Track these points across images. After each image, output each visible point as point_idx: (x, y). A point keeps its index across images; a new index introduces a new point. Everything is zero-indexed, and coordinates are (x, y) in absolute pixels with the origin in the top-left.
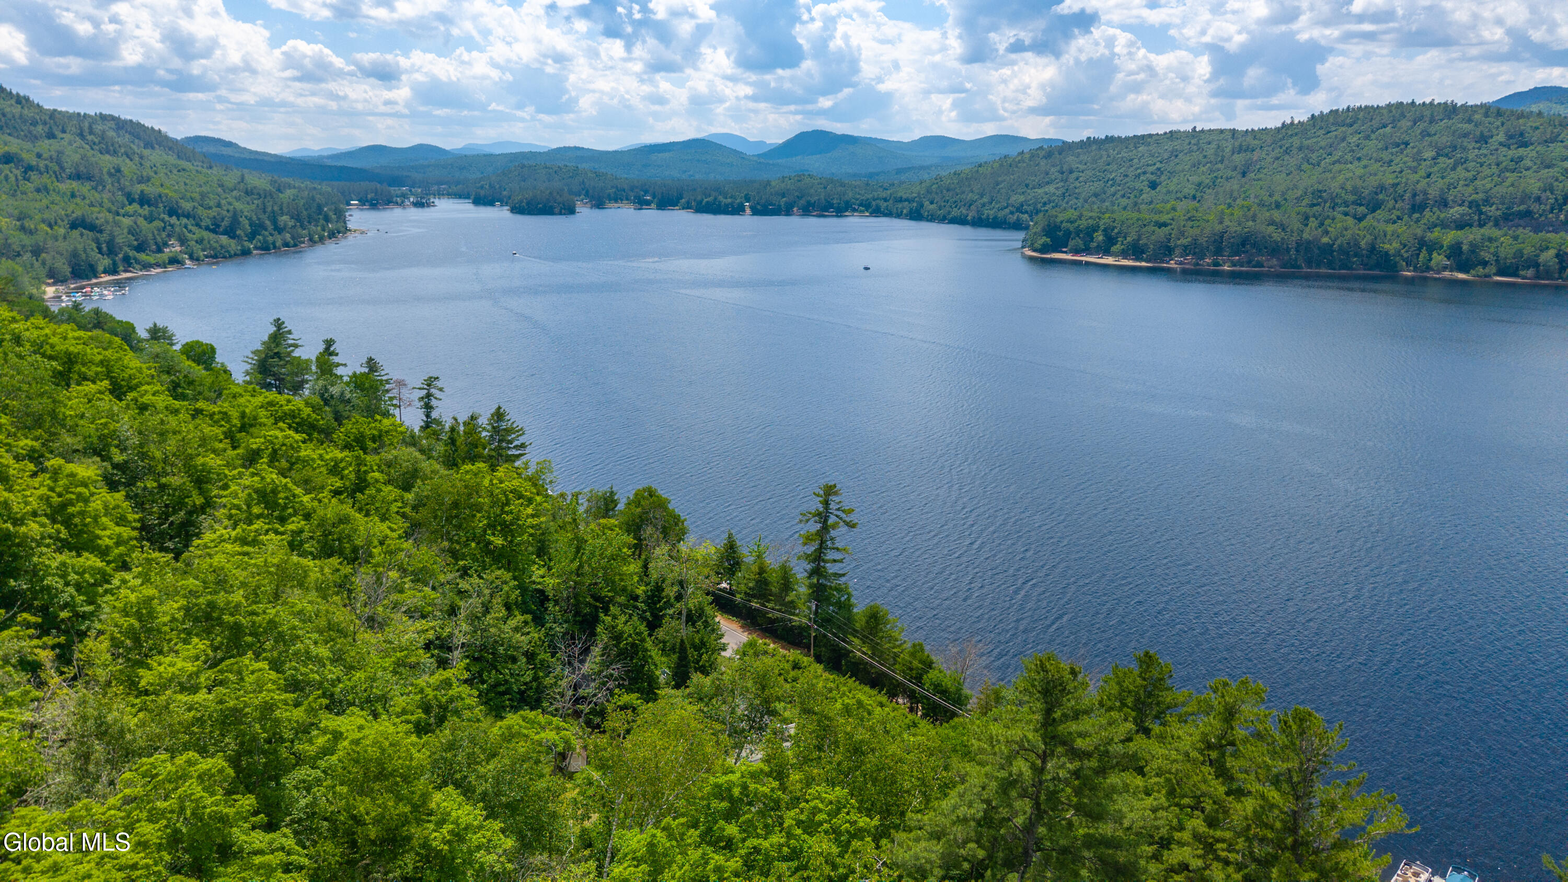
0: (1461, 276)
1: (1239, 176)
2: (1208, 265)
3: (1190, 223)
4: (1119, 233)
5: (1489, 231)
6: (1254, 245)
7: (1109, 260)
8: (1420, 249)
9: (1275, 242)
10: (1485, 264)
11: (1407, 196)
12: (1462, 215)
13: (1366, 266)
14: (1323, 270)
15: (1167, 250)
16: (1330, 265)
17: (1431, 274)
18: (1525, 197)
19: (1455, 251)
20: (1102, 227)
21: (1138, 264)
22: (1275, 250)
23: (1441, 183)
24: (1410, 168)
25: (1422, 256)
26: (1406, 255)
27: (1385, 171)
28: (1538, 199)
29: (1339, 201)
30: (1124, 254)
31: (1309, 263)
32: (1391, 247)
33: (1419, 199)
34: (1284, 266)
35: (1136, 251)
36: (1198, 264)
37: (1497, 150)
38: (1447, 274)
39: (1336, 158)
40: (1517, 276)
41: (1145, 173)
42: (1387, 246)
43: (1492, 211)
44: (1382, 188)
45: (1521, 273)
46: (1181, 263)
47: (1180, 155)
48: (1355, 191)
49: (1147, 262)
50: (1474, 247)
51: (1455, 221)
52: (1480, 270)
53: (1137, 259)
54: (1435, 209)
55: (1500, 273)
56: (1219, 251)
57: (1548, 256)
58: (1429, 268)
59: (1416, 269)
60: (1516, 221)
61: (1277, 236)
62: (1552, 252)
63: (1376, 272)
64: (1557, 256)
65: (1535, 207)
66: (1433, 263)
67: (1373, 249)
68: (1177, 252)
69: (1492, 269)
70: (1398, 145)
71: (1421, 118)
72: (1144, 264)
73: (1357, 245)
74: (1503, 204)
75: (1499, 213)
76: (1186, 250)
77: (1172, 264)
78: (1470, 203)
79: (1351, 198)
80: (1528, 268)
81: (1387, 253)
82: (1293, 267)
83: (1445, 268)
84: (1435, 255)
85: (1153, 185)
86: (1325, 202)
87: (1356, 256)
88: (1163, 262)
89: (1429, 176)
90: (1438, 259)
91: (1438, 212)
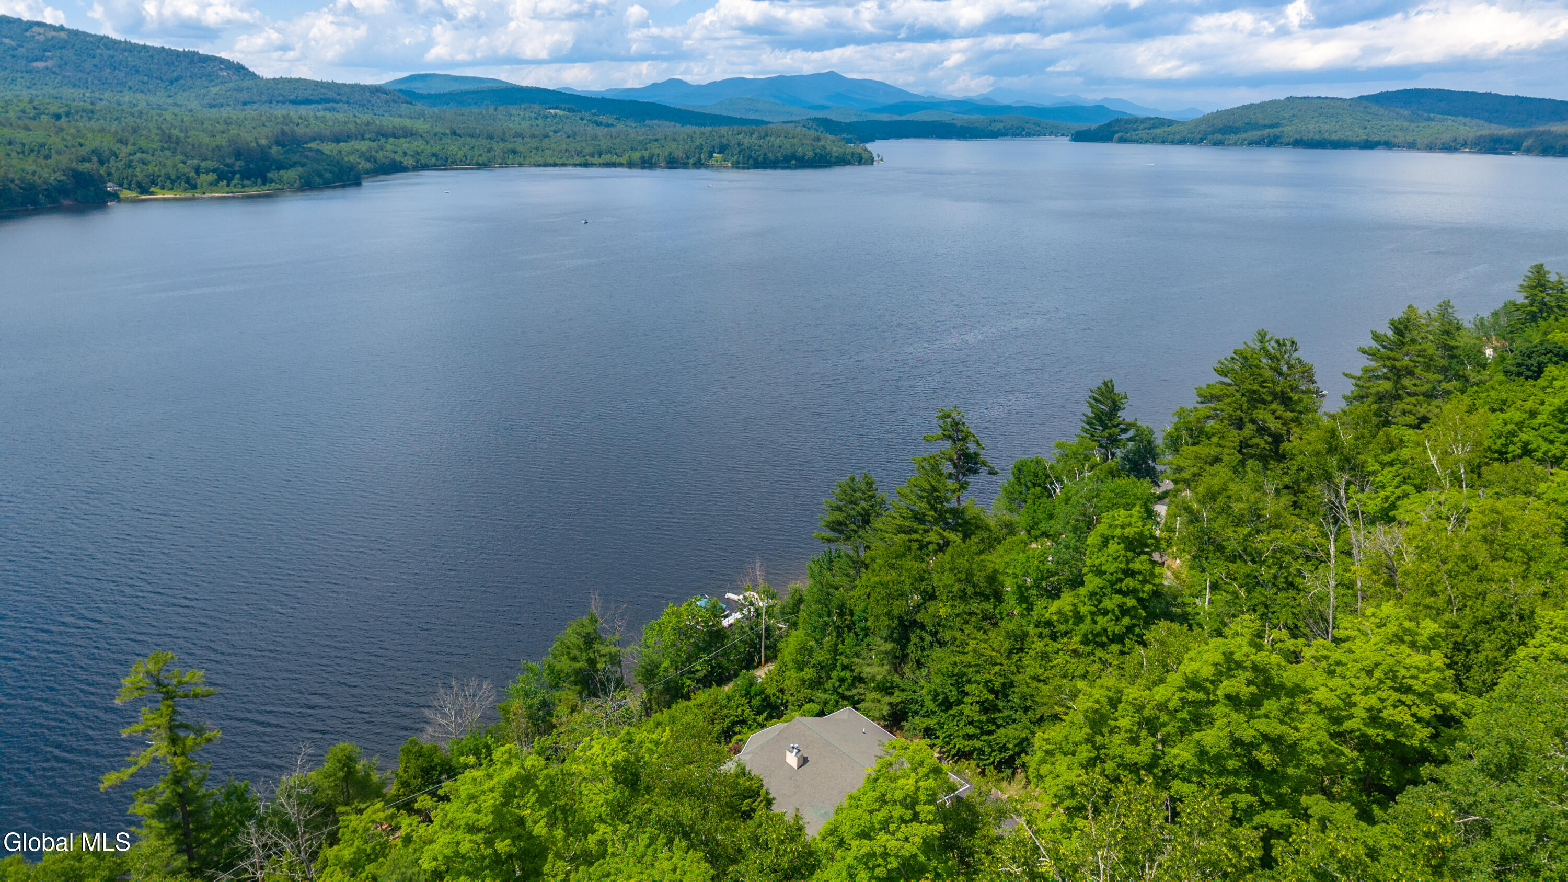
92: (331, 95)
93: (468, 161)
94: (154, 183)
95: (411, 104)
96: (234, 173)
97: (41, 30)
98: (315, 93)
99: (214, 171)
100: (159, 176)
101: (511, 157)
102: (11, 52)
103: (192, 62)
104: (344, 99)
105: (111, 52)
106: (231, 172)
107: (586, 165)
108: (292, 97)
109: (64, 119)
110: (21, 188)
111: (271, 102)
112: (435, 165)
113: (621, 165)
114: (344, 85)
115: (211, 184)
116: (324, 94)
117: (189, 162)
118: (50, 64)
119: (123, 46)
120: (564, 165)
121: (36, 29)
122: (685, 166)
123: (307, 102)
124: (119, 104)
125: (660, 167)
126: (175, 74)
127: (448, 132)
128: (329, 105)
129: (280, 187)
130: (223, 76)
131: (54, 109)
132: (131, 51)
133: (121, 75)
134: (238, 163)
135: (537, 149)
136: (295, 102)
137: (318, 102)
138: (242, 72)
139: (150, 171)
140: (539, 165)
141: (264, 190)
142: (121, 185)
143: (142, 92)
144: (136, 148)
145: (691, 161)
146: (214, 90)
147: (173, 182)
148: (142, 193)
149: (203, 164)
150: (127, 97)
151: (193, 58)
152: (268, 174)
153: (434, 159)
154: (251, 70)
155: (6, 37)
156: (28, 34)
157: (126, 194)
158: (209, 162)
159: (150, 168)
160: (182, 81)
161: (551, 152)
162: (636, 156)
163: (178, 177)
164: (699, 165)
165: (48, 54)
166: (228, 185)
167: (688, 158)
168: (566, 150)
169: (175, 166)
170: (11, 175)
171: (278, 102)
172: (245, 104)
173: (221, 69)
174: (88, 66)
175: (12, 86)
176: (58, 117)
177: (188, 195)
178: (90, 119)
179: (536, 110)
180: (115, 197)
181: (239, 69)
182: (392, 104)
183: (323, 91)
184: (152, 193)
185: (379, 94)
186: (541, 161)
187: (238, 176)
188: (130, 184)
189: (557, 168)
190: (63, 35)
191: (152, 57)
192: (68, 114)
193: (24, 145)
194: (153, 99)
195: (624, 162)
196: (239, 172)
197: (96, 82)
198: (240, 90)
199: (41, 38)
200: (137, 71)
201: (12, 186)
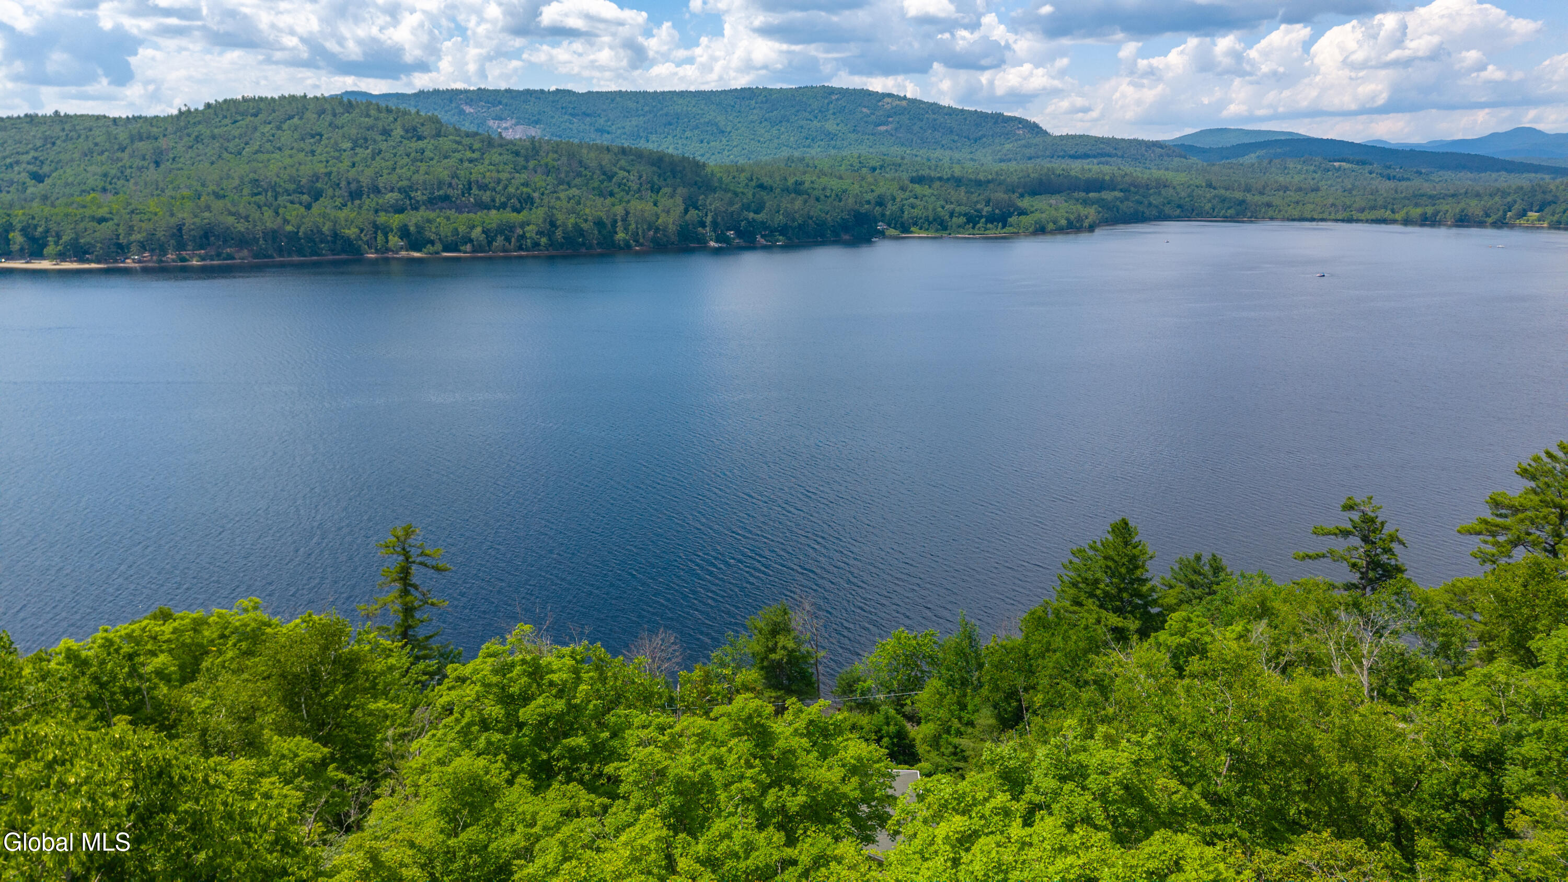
0: (417, 255)
1: (152, 166)
2: (174, 261)
3: (136, 218)
4: (47, 231)
5: (423, 213)
6: (218, 237)
7: (45, 265)
8: (376, 233)
9: (239, 232)
10: (432, 243)
11: (343, 184)
12: (397, 200)
13: (333, 251)
14: (296, 258)
15: (122, 249)
16: (300, 252)
17: (390, 255)
18: (440, 184)
19: (404, 232)
20: (19, 226)
21: (86, 266)
22: (243, 241)
23: (369, 172)
24: (334, 158)
25: (379, 238)
26: (365, 239)
27: (311, 161)
28: (450, 185)
29: (280, 190)
30: (62, 256)
31: (280, 251)
32: (352, 232)
33: (354, 186)
34: (256, 256)
35: (79, 252)
36: (161, 261)
37: (401, 142)
38: (403, 253)
39: (256, 147)
40: (459, 251)
41: (17, 163)
42: (347, 231)
43: (418, 195)
44: (316, 178)
45: (463, 248)
46: (139, 261)
47: (58, 142)
48: (292, 180)
49: (99, 262)
50: (420, 229)
51: (391, 206)
52: (430, 248)
53: (81, 260)
54: (372, 196)
55: (446, 249)
56: (181, 246)
57: (477, 233)
58: (388, 250)
59: (377, 251)
60: (440, 204)
61: (241, 227)
62: (479, 229)
63: (343, 257)
64: (483, 232)
65: (450, 192)
66: (391, 244)
67: (335, 235)
68: (134, 248)
69: (439, 247)
70: (313, 136)
71: (323, 112)
72: (93, 266)
73: (320, 232)
74: (426, 189)
75: (425, 198)
76: (143, 247)
77: (129, 263)
78: (399, 189)
79: (292, 187)
80: (466, 243)
81: (349, 238)
82: (265, 257)
83: (402, 248)
84: (390, 237)
85: (38, 178)
86: (266, 191)
87: (322, 242)
88: (116, 261)
89: (354, 165)
90: (394, 240)
91: (375, 199)
92: (1109, 149)
93: (1215, 214)
94: (915, 224)
95: (1185, 158)
96: (981, 217)
97: (889, 100)
98: (1094, 148)
99: (965, 215)
100: (921, 218)
101: (1263, 210)
102: (865, 119)
103: (996, 123)
104: (1119, 154)
105: (935, 116)
106: (978, 216)
107: (1350, 220)
108: (1072, 152)
109: (878, 171)
110: (816, 224)
111: (1052, 157)
112: (1179, 217)
113: (1394, 222)
114: (1123, 140)
115: (959, 226)
116: (1101, 149)
117: (947, 207)
118: (889, 127)
119: (945, 111)
120: (1323, 220)
121: (887, 100)
122: (1481, 224)
123: (1086, 156)
124: (929, 160)
125: (1445, 225)
126: (980, 133)
127: (1204, 184)
128: (1103, 159)
129: (1015, 230)
130: (1019, 135)
131: (873, 163)
132: (950, 115)
133: (938, 135)
134: (986, 209)
135: (1297, 203)
136: (1074, 157)
137: (1095, 157)
138: (1036, 130)
139: (915, 214)
140: (1293, 220)
141: (1000, 232)
142: (889, 225)
143: (951, 149)
144: (911, 194)
145: (1490, 220)
146: (1008, 146)
147: (930, 223)
148: (903, 232)
149: (957, 209)
150: (938, 153)
151: (998, 118)
152: (1009, 219)
153: (1178, 211)
154: (1044, 128)
155: (865, 107)
156: (880, 104)
157: (892, 232)
158: (962, 207)
159: (915, 212)
160: (984, 139)
161: (1312, 206)
162: (1416, 212)
163: (935, 220)
164: (1500, 224)
165: (890, 119)
166: (973, 228)
167: (1488, 216)
168: (1333, 205)
169: (934, 209)
170: (812, 213)
171: (1058, 157)
172: (1030, 158)
173: (1019, 128)
174: (916, 128)
175: (860, 147)
176: (874, 169)
177: (937, 235)
178: (896, 171)
179: (1317, 163)
180: (882, 234)
181: (1035, 128)
182: (1166, 158)
183: (1102, 146)
184: (912, 232)
185: (1155, 148)
186: (1296, 214)
187: (983, 220)
188: (895, 224)
189: (1314, 223)
190: (904, 103)
191: (965, 119)
192: (882, 167)
193: (832, 190)
194: (957, 155)
195: (1400, 219)
196: (985, 216)
197: (919, 141)
198: (1027, 146)
199: (888, 107)
200: (952, 132)
201: (810, 222)
